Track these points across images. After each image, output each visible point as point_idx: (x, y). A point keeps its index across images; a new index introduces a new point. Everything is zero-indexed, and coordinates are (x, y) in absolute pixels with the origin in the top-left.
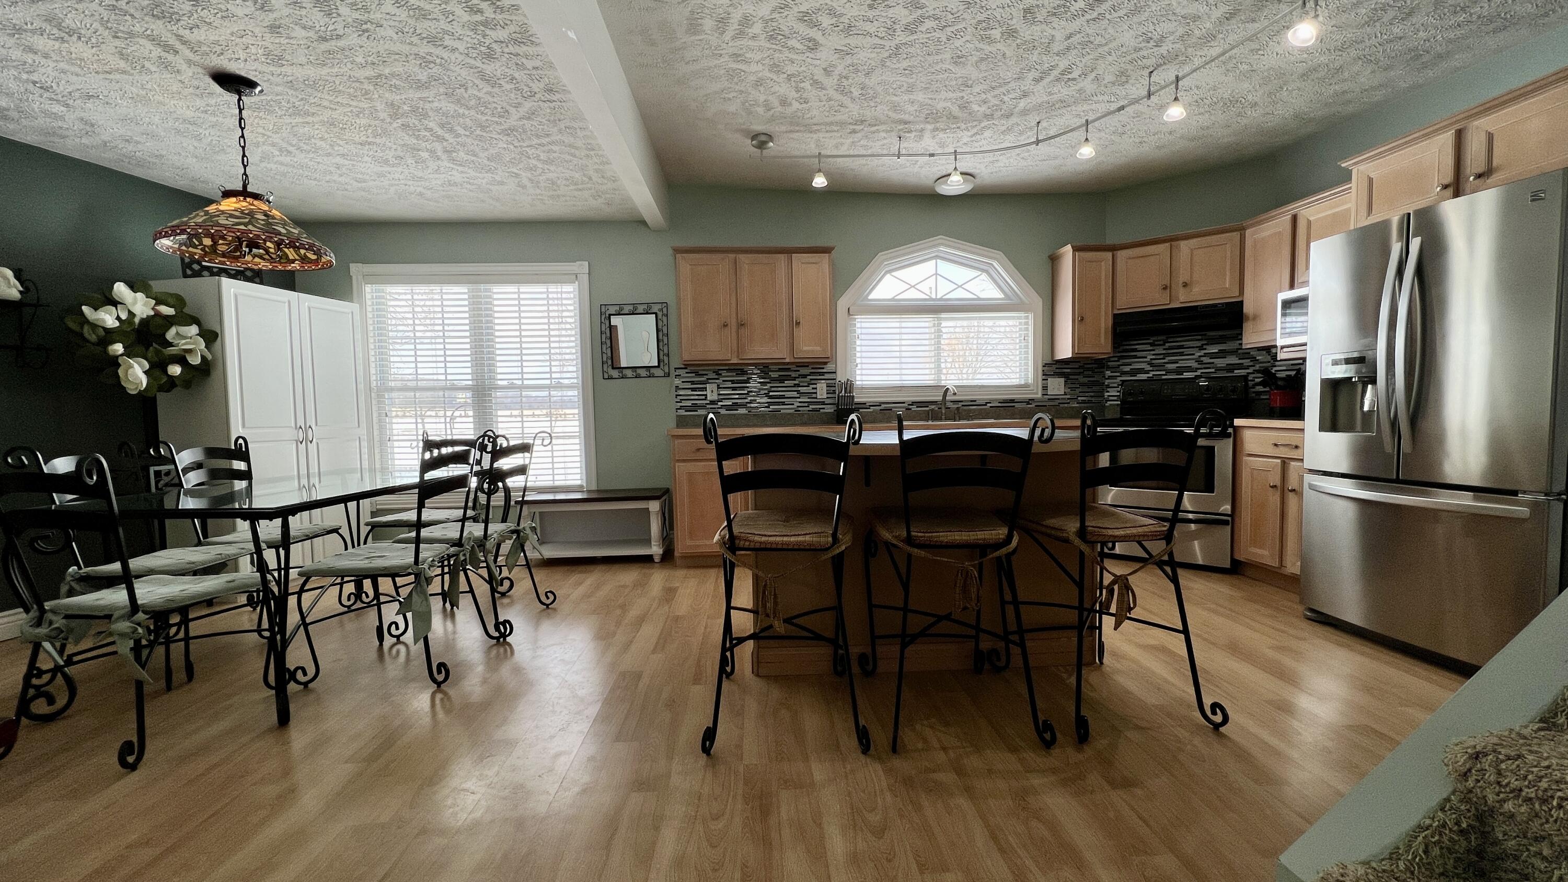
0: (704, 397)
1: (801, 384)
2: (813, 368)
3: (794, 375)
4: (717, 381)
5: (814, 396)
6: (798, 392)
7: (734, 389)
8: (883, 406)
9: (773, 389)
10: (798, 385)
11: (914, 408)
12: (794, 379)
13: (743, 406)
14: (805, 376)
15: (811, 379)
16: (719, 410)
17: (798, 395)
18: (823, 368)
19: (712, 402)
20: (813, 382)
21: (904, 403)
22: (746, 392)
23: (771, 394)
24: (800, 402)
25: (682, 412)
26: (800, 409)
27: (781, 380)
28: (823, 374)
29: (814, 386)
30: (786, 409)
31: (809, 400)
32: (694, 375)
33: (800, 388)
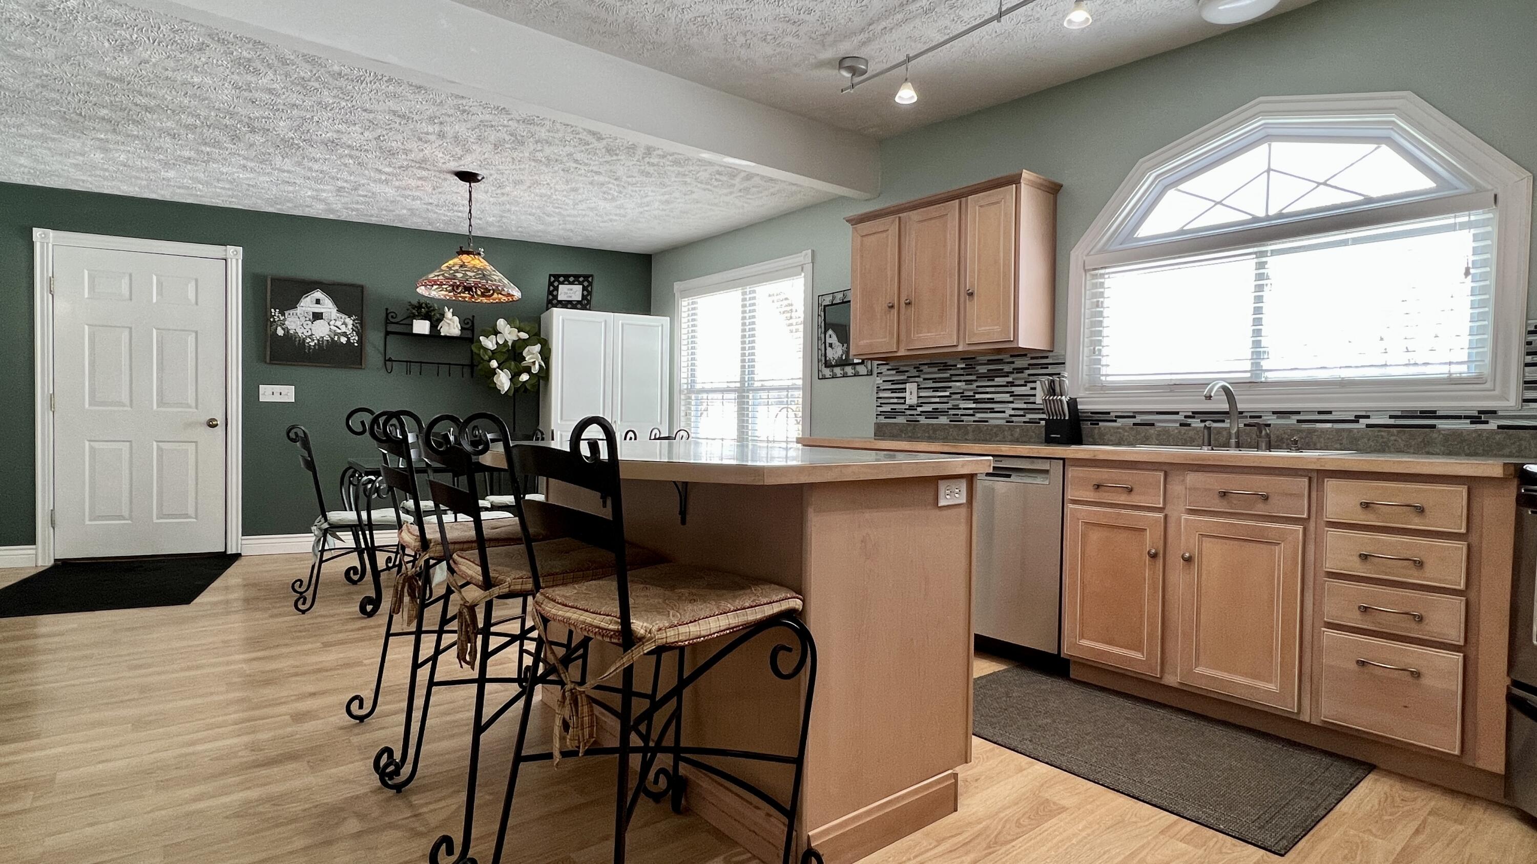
0: (902, 401)
1: (1017, 382)
2: (1032, 358)
3: (1007, 368)
4: (917, 379)
5: (1032, 399)
6: (1012, 394)
7: (936, 389)
8: (1139, 419)
9: (981, 390)
10: (1011, 384)
11: (1196, 423)
12: (1007, 375)
13: (944, 412)
14: (1020, 370)
15: (1029, 375)
16: (919, 418)
17: (1011, 399)
18: (1047, 357)
19: (911, 407)
20: (1032, 378)
21: (1177, 413)
22: (947, 394)
23: (977, 396)
24: (1013, 409)
25: (882, 419)
26: (1014, 419)
27: (990, 376)
28: (1045, 366)
29: (1033, 385)
30: (996, 420)
31: (1025, 406)
32: (894, 372)
33: (1014, 389)
